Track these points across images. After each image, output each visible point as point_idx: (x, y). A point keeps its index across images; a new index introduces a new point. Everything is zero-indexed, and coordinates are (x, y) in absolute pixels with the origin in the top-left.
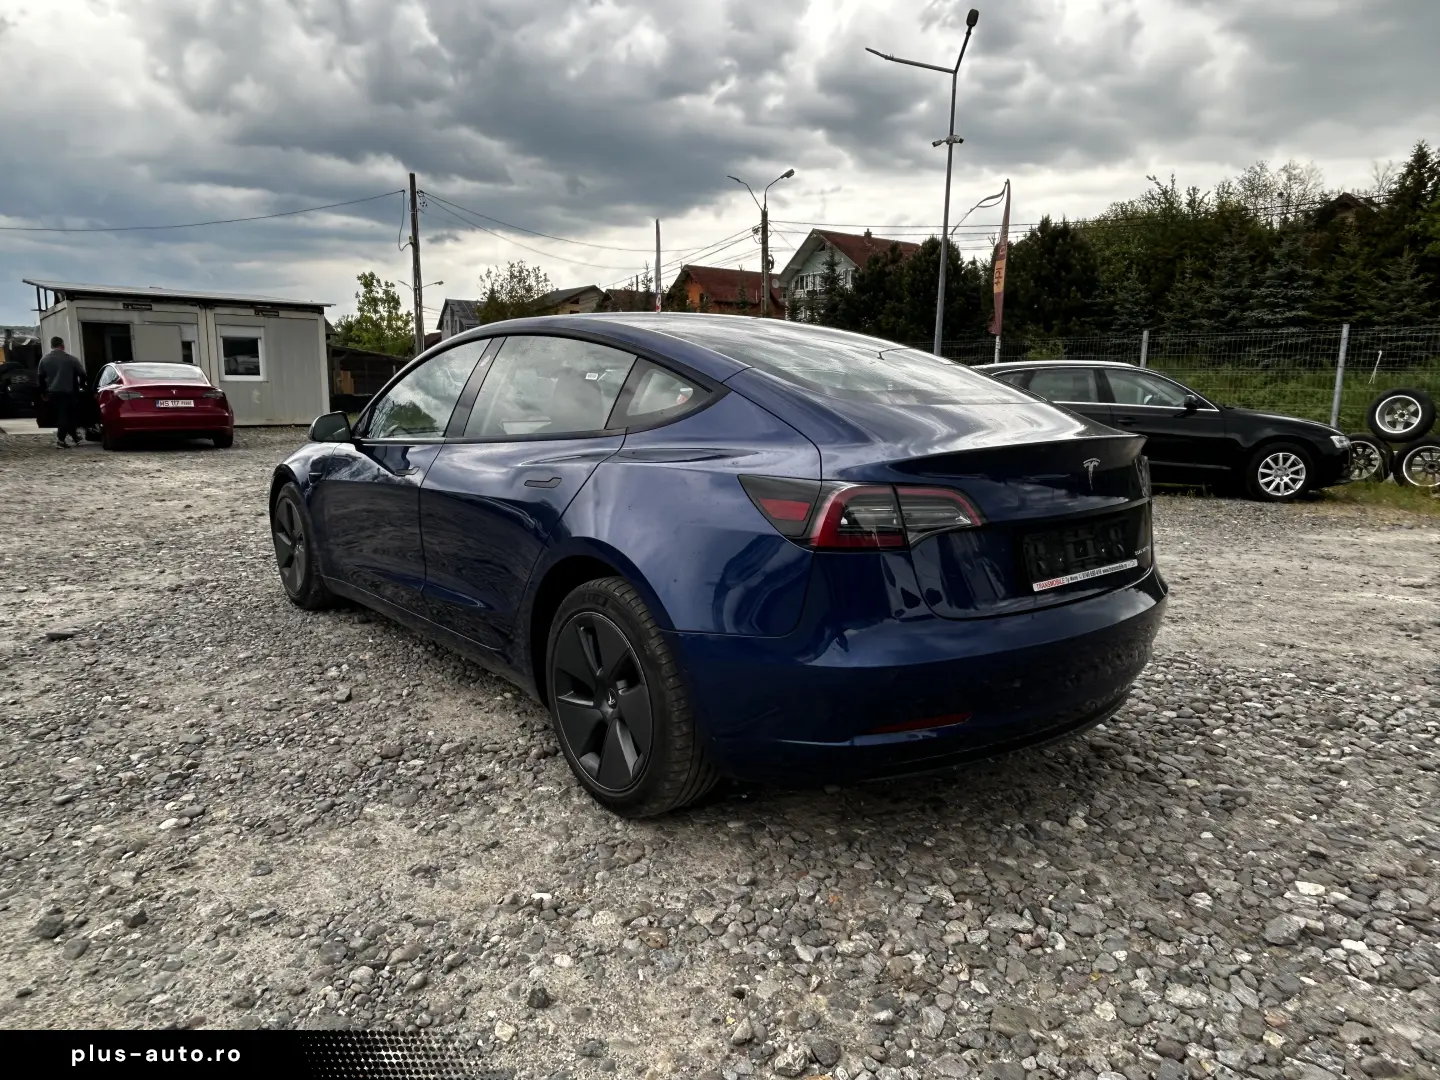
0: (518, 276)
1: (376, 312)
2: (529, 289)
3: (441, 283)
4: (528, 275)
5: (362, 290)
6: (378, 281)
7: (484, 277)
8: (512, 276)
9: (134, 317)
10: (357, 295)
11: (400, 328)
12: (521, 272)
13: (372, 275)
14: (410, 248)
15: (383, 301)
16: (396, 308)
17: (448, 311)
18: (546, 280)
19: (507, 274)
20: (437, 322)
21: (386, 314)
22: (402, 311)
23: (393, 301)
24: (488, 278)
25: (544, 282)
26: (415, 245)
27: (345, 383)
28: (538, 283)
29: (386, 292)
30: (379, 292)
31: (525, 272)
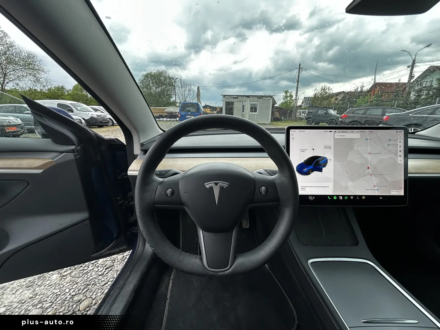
1: (287, 99)
2: (326, 93)
5: (284, 94)
6: (289, 92)
8: (322, 89)
9: (234, 100)
10: (283, 96)
11: (292, 102)
15: (289, 96)
16: (292, 98)
20: (302, 102)
21: (289, 99)
22: (293, 98)
23: (291, 96)
24: (316, 90)
25: (330, 91)
26: (298, 82)
27: (277, 115)
28: (329, 91)
29: (290, 95)
30: (288, 95)
31: (326, 88)
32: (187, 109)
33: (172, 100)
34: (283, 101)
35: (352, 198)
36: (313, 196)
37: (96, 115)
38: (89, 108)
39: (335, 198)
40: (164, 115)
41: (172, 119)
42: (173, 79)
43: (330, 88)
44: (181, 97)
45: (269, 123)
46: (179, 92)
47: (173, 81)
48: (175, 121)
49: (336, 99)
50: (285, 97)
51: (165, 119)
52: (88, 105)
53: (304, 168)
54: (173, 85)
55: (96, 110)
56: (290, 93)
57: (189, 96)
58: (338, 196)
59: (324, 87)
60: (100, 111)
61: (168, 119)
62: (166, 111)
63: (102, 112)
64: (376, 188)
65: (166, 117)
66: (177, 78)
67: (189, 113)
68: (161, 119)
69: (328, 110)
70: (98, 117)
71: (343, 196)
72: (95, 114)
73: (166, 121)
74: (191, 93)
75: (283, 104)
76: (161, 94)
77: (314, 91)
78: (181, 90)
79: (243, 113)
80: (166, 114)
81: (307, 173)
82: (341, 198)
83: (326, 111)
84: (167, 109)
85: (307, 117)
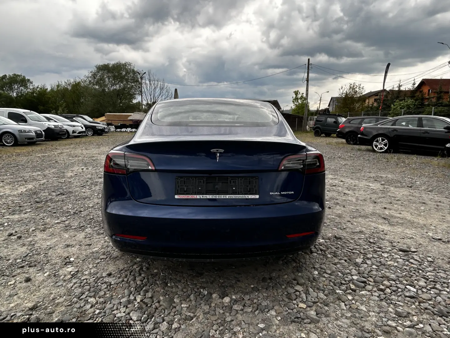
0: (352, 88)
1: (298, 102)
2: (356, 92)
3: (328, 92)
4: (356, 88)
5: (294, 96)
6: (300, 93)
7: (340, 89)
8: (350, 88)
10: (293, 97)
12: (353, 86)
13: (298, 91)
14: (306, 82)
15: (300, 98)
16: (304, 101)
17: (332, 101)
18: (363, 89)
19: (348, 87)
20: (328, 105)
21: (300, 102)
24: (342, 89)
25: (362, 90)
26: (308, 81)
28: (359, 89)
29: (301, 96)
30: (299, 96)
31: (355, 86)
33: (135, 101)
34: (293, 105)
37: (54, 125)
38: (41, 116)
40: (127, 124)
42: (139, 74)
43: (361, 87)
44: (149, 98)
46: (146, 90)
47: (139, 76)
49: (376, 100)
50: (295, 100)
51: (129, 129)
52: (39, 113)
54: (137, 81)
55: (49, 119)
57: (160, 96)
60: (52, 120)
61: (134, 130)
62: (131, 119)
63: (55, 121)
65: (130, 126)
66: (145, 73)
68: (124, 130)
69: (339, 118)
70: (55, 127)
72: (52, 124)
73: (131, 132)
74: (164, 92)
76: (119, 94)
77: (340, 90)
78: (149, 88)
80: (131, 123)
83: (335, 119)
84: (131, 115)
85: (315, 127)
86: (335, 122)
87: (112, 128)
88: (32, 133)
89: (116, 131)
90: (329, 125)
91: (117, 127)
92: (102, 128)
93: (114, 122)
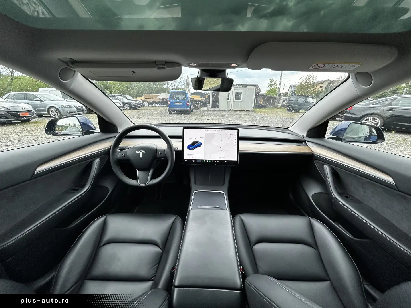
1: (272, 87)
5: (270, 82)
6: (273, 81)
13: (272, 79)
15: (274, 85)
16: (276, 86)
21: (274, 87)
27: (261, 102)
29: (275, 83)
30: (273, 83)
32: (177, 96)
33: (165, 87)
34: (268, 89)
35: (213, 161)
36: (194, 160)
39: (205, 161)
40: (157, 101)
41: (164, 105)
43: (314, 77)
45: (251, 110)
48: (166, 107)
49: (321, 87)
50: (270, 85)
51: (157, 105)
53: (191, 147)
56: (275, 81)
57: (180, 83)
58: (206, 160)
59: (309, 76)
61: (161, 105)
62: (159, 97)
64: (224, 157)
65: (158, 103)
67: (178, 101)
68: (154, 105)
69: (307, 98)
71: (209, 160)
73: (159, 107)
75: (267, 92)
79: (228, 100)
80: (159, 100)
81: (192, 149)
82: (208, 161)
83: (305, 99)
84: (159, 95)
85: (288, 105)
86: (304, 102)
87: (146, 104)
88: (72, 108)
89: (149, 106)
90: (300, 104)
91: (149, 103)
92: (135, 104)
93: (148, 100)
